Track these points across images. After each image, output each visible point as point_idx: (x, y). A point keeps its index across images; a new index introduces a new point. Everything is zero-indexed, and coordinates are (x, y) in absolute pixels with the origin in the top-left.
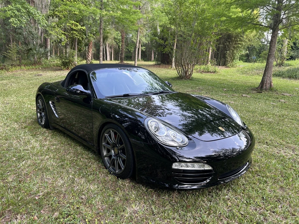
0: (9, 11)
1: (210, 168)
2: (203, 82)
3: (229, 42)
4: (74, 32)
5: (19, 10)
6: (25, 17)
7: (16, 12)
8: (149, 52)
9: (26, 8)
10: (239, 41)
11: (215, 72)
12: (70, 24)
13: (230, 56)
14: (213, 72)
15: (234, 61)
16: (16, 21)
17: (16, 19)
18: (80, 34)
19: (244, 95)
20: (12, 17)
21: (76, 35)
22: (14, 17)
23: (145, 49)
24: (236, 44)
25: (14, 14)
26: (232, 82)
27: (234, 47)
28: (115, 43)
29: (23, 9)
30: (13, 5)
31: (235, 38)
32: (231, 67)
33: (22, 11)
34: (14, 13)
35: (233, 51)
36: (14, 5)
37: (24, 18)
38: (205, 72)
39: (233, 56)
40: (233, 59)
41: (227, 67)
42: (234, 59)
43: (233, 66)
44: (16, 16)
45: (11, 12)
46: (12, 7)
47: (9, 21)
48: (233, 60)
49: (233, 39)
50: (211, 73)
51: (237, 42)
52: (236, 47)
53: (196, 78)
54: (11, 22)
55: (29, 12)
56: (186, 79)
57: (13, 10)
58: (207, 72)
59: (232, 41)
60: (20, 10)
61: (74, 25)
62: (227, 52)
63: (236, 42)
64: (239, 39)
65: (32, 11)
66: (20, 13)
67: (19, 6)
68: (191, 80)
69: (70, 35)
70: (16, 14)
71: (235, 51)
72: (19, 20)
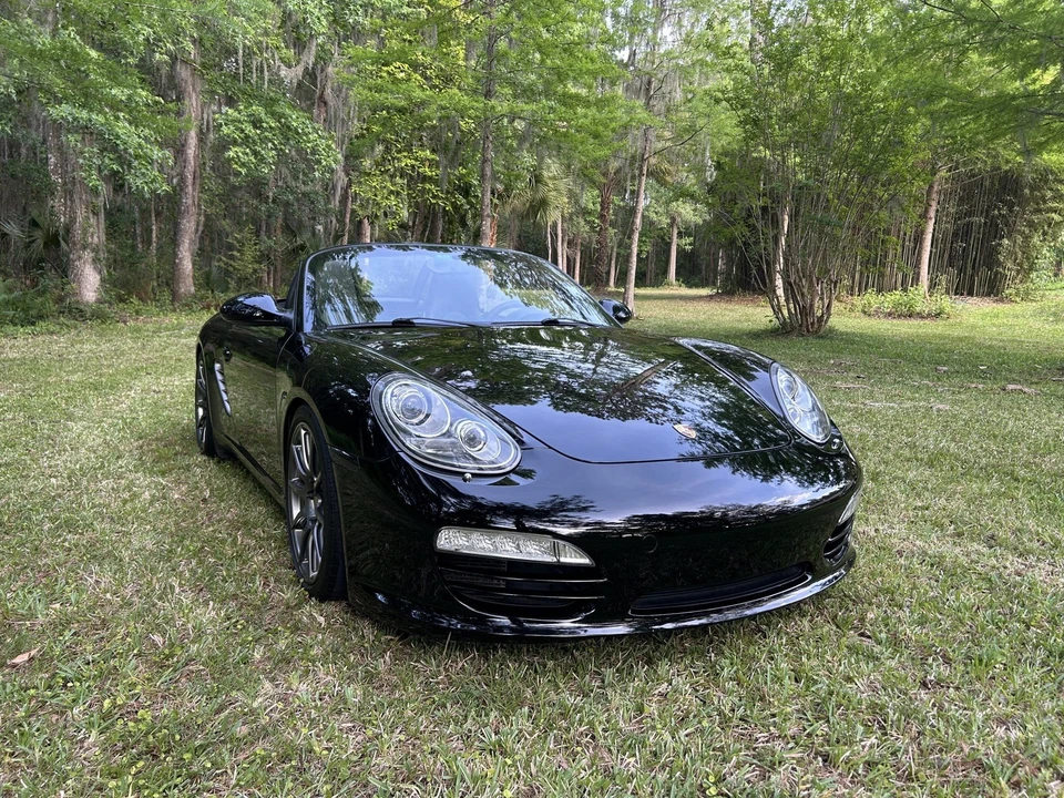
0: (226, 124)
1: (585, 561)
2: (869, 345)
3: (1011, 206)
4: (428, 186)
5: (256, 123)
6: (274, 144)
7: (249, 129)
8: (708, 254)
9: (278, 117)
10: (1054, 199)
11: (939, 314)
12: (416, 160)
13: (1016, 259)
14: (929, 316)
15: (1033, 275)
16: (247, 154)
17: (248, 150)
18: (448, 192)
19: (1011, 387)
20: (235, 143)
21: (434, 197)
22: (240, 145)
23: (690, 244)
24: (1039, 211)
25: (242, 135)
26: (990, 347)
27: (1031, 225)
28: (587, 228)
29: (268, 120)
30: (242, 107)
31: (1032, 189)
32: (1018, 299)
33: (265, 125)
34: (242, 131)
35: (1027, 238)
36: (246, 108)
37: (270, 145)
38: (899, 316)
39: (1028, 259)
40: (1027, 268)
41: (1002, 301)
42: (1031, 269)
43: (1026, 297)
44: (247, 140)
45: (232, 128)
46: (236, 114)
47: (226, 154)
48: (1028, 274)
49: (1027, 191)
50: (923, 317)
51: (1045, 202)
52: (1039, 223)
53: (842, 334)
54: (229, 160)
55: (288, 127)
56: (803, 335)
57: (240, 121)
58: (905, 317)
59: (1023, 202)
60: (261, 121)
61: (427, 163)
62: (1000, 245)
63: (1038, 203)
64: (1049, 194)
65: (295, 125)
66: (258, 132)
67: (258, 110)
68: (822, 337)
69: (415, 198)
70: (247, 137)
71: (1036, 240)
72: (256, 153)
